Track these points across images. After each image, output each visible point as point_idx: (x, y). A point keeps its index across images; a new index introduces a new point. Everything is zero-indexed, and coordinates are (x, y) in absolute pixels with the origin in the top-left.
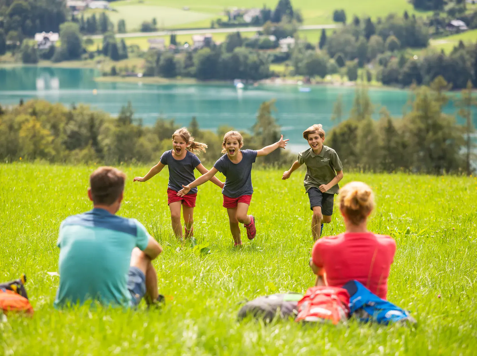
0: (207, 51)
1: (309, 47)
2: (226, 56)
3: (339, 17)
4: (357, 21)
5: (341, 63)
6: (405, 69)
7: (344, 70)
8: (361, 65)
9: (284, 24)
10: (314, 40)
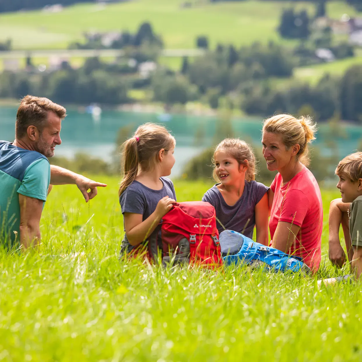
0: (63, 75)
1: (170, 73)
2: (83, 80)
3: (202, 43)
4: (220, 48)
5: (202, 90)
6: (270, 99)
7: (206, 98)
8: (224, 93)
9: (145, 49)
10: (176, 66)
